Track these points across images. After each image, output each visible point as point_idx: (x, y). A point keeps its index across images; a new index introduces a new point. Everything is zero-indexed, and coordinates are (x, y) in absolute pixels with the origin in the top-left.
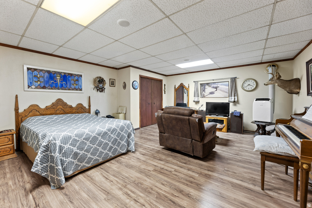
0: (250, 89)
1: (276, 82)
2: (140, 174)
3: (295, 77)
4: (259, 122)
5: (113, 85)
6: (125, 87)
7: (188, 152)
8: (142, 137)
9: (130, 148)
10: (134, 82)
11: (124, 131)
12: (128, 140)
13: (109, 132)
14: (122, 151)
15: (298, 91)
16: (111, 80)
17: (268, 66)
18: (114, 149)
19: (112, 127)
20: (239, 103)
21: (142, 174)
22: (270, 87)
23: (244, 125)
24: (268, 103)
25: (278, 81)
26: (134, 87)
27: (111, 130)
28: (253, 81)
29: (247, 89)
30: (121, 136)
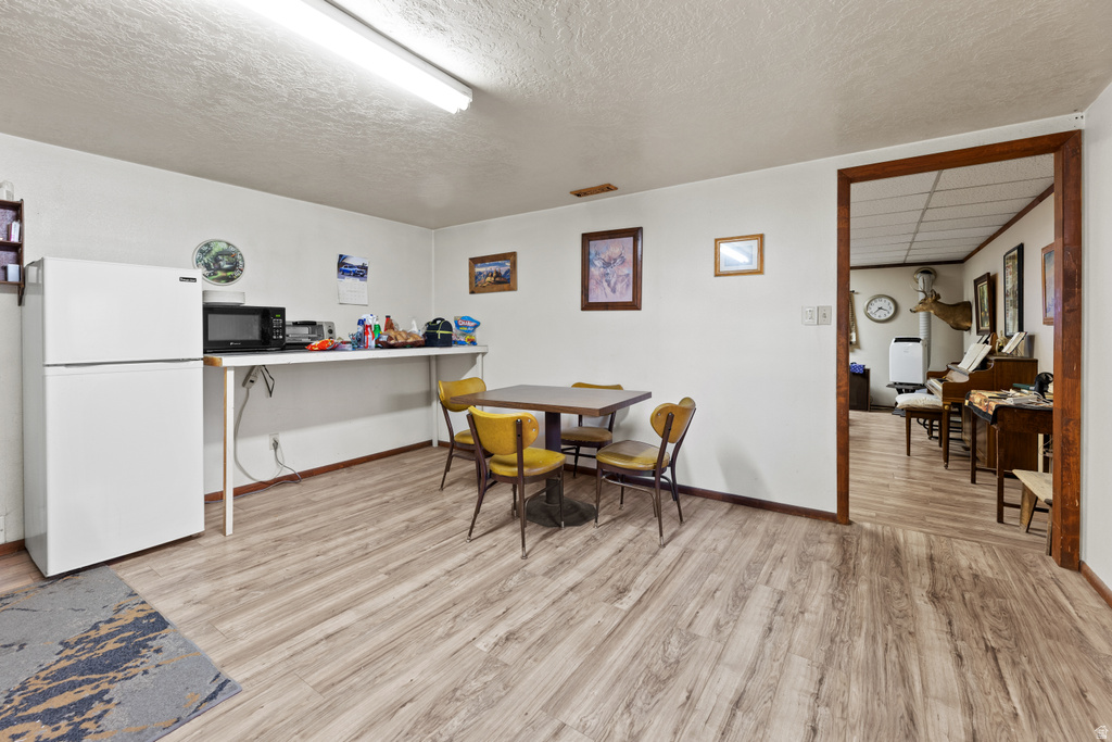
0: (883, 318)
1: (932, 309)
4: (901, 384)
15: (968, 325)
17: (917, 272)
20: (859, 348)
23: (871, 394)
24: (918, 348)
25: (934, 306)
28: (888, 301)
29: (877, 318)
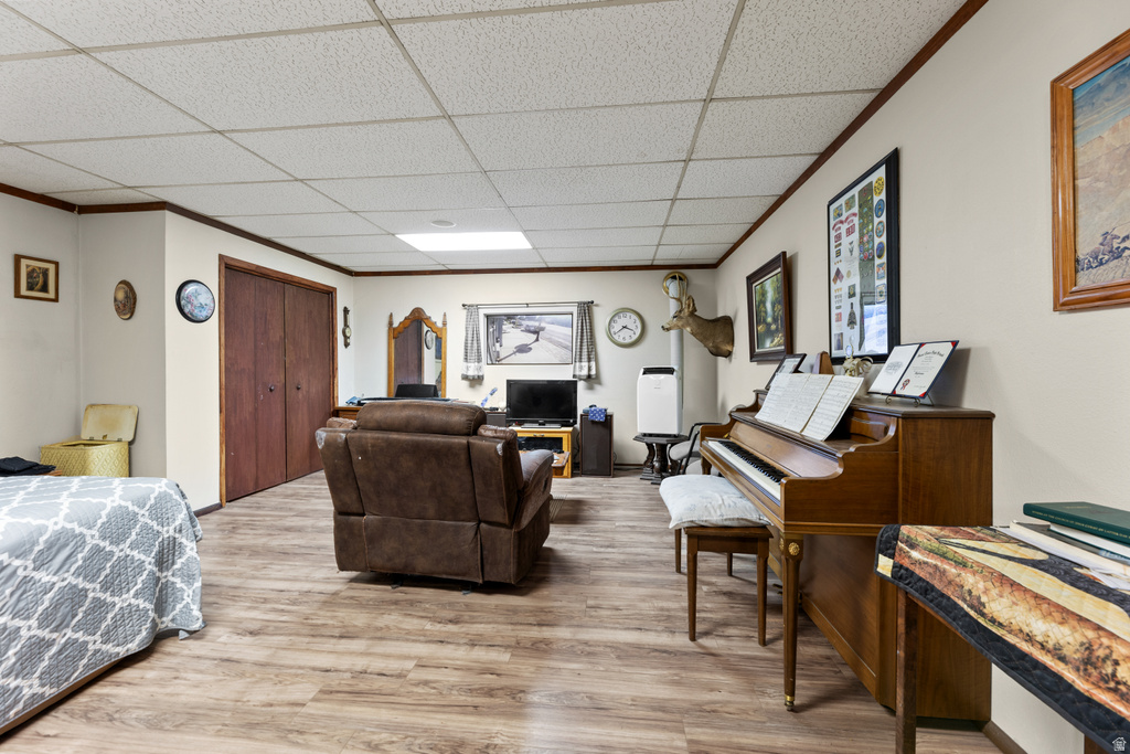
0: (628, 341)
1: (688, 324)
2: (245, 742)
3: (720, 314)
4: (651, 435)
5: (45, 288)
6: (127, 303)
7: (464, 575)
8: (240, 548)
9: (173, 620)
10: (190, 289)
11: (133, 536)
12: (159, 579)
13: (17, 563)
14: (117, 649)
15: (729, 348)
16: (24, 262)
17: (666, 278)
18: (60, 652)
19: (41, 530)
20: (600, 383)
21: (258, 736)
22: (673, 334)
23: (615, 449)
24: (671, 380)
25: (691, 320)
26: (186, 310)
27: (37, 549)
28: (634, 317)
29: (621, 340)
30: (113, 567)
